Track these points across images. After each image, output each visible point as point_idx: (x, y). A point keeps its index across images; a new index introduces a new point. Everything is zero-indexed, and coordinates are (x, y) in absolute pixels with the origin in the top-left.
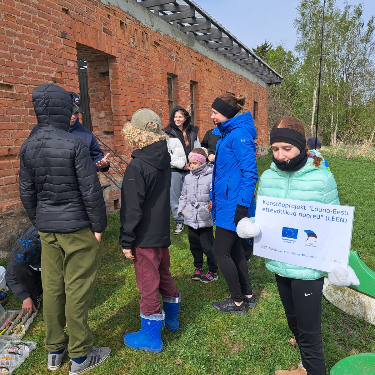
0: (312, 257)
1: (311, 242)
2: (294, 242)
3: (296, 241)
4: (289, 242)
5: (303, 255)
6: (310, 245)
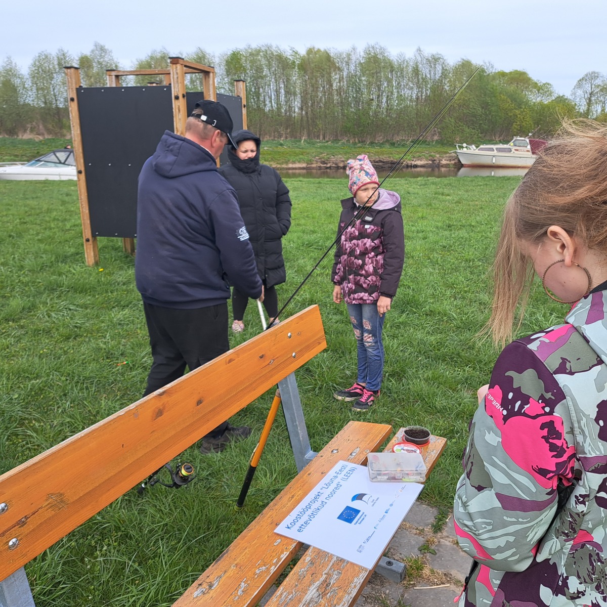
0: (391, 505)
1: (371, 500)
4: (363, 519)
5: (386, 512)
6: (374, 502)
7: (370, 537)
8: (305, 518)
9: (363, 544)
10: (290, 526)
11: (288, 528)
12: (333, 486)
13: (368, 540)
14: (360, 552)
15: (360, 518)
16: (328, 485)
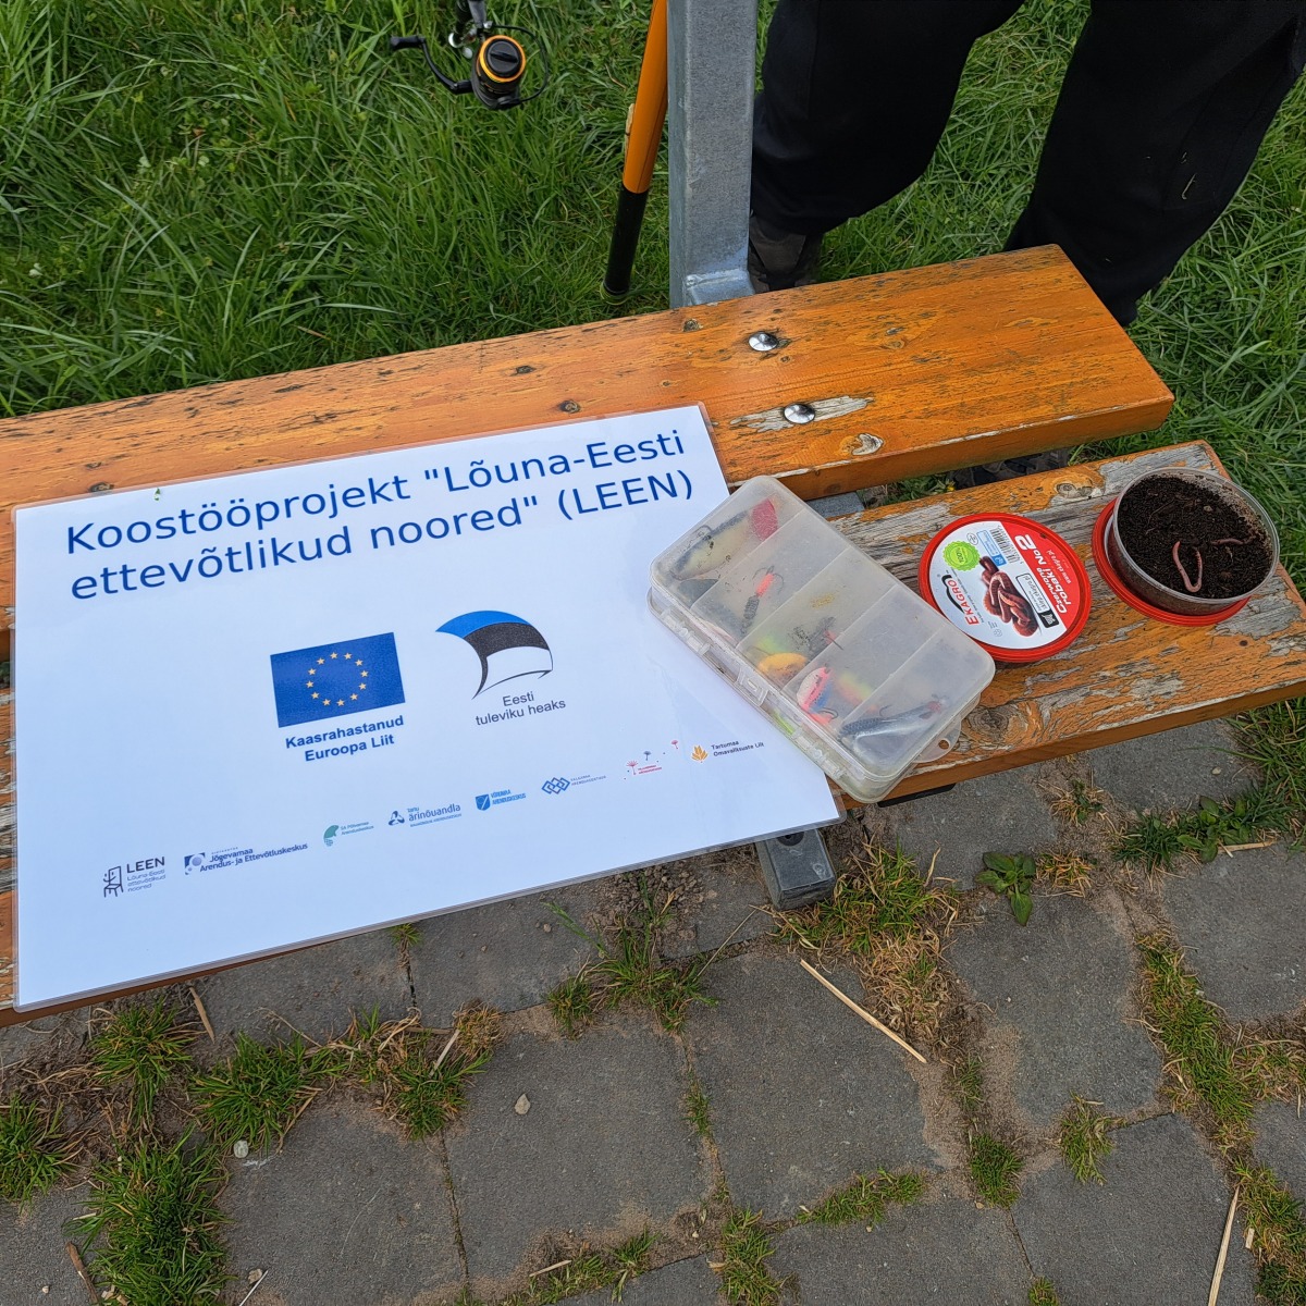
0: (556, 786)
1: (517, 688)
2: (387, 732)
3: (400, 721)
4: (352, 749)
5: (483, 803)
6: (514, 708)
7: (249, 855)
8: (183, 549)
9: (175, 864)
10: (90, 537)
11: (73, 539)
12: (495, 497)
13: (220, 861)
14: (112, 886)
15: (351, 732)
16: (482, 474)
